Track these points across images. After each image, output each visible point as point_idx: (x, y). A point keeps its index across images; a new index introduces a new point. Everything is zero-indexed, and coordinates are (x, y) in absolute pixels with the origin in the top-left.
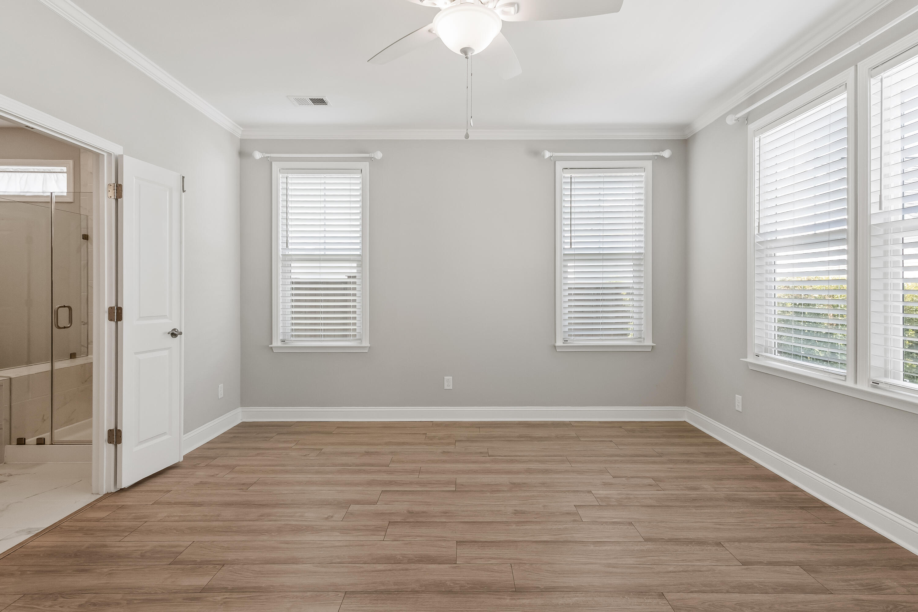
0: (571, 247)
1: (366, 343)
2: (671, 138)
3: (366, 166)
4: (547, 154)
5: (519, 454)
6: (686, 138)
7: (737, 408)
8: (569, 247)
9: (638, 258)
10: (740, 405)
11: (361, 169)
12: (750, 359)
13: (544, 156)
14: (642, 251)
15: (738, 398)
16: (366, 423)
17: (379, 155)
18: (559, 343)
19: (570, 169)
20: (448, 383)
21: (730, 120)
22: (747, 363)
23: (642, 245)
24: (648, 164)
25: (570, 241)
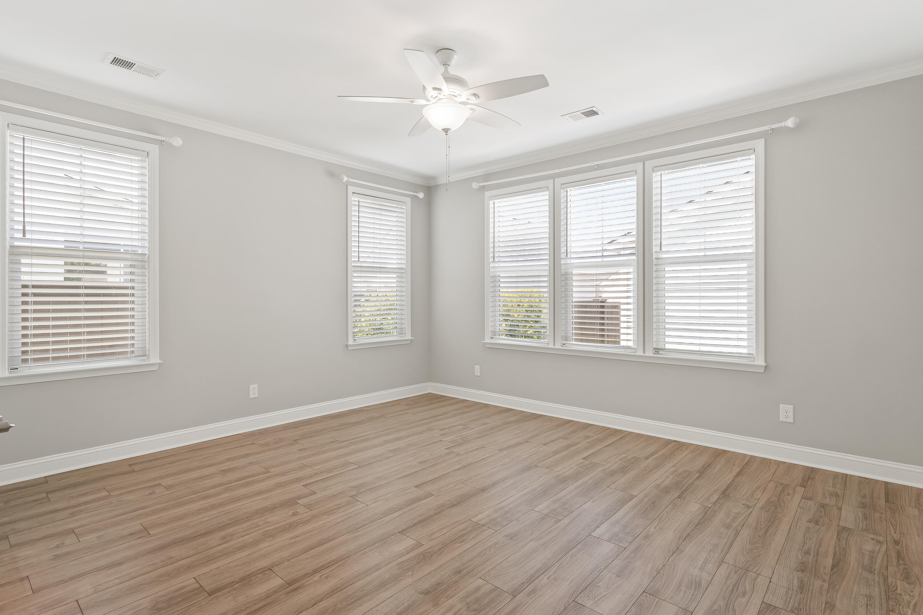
0: (359, 260)
1: (155, 359)
2: (421, 184)
3: (154, 149)
4: (345, 179)
5: (361, 435)
6: (429, 186)
7: (476, 374)
8: (357, 260)
9: (399, 271)
10: (479, 371)
11: (147, 151)
12: (487, 340)
13: (343, 180)
14: (403, 266)
15: (477, 367)
16: (159, 453)
17: (177, 142)
18: (351, 342)
19: (358, 194)
20: (254, 391)
21: (475, 185)
22: (485, 343)
23: (404, 262)
24: (408, 200)
25: (358, 255)
